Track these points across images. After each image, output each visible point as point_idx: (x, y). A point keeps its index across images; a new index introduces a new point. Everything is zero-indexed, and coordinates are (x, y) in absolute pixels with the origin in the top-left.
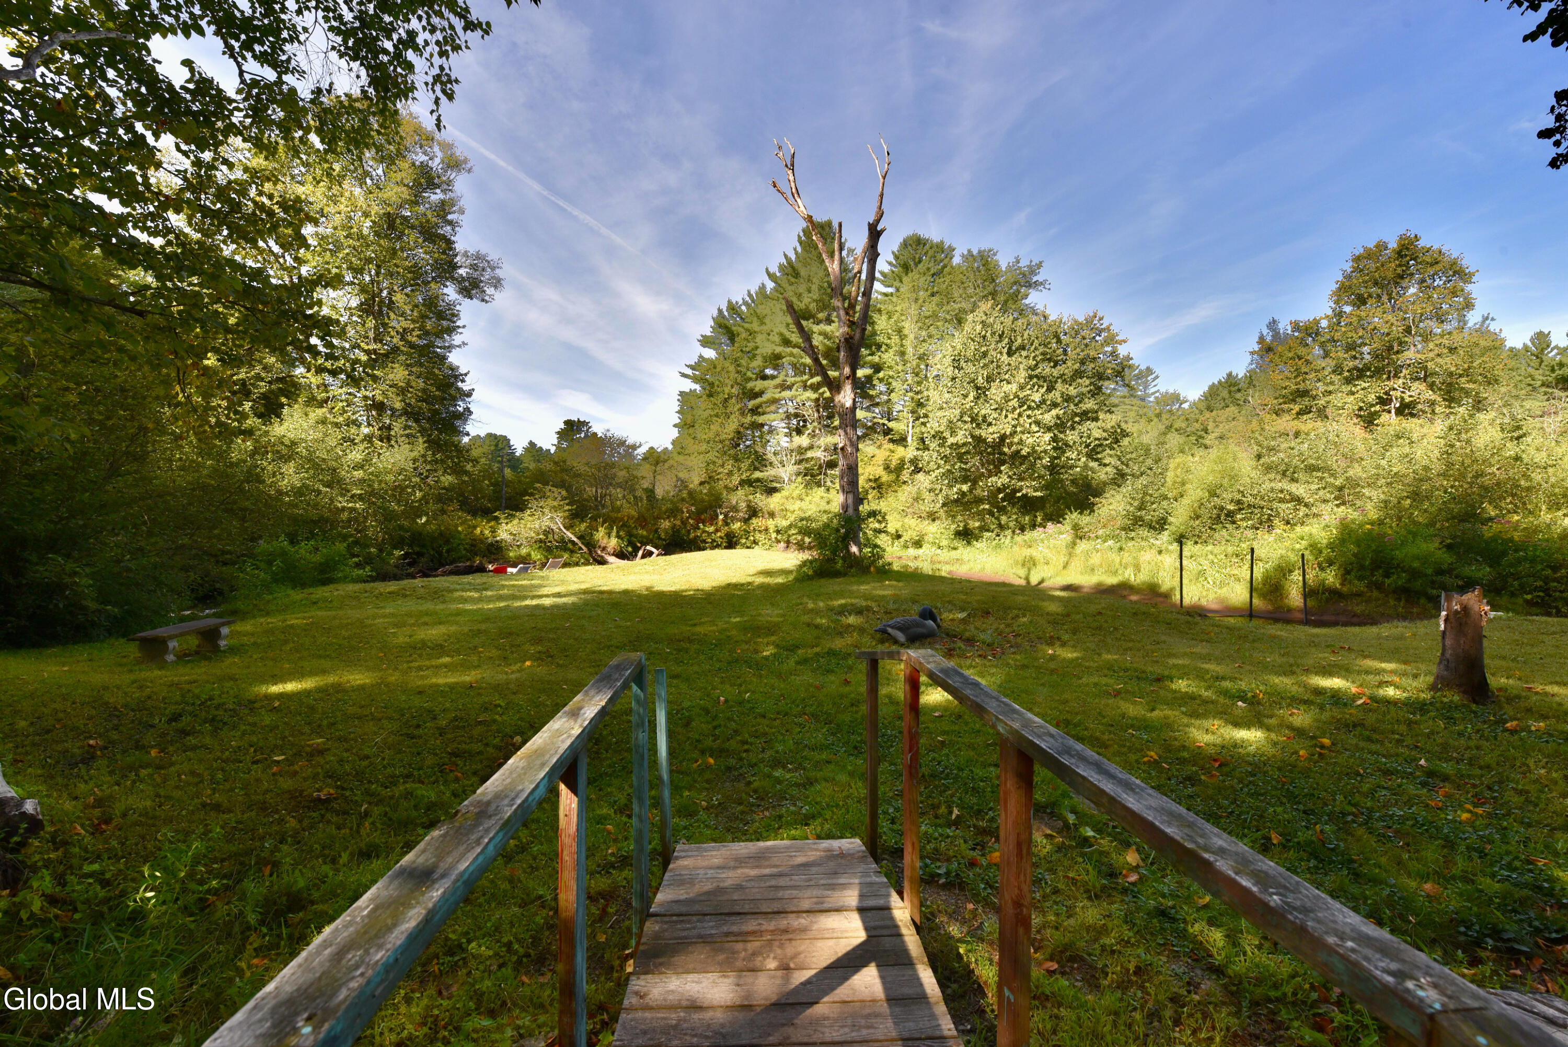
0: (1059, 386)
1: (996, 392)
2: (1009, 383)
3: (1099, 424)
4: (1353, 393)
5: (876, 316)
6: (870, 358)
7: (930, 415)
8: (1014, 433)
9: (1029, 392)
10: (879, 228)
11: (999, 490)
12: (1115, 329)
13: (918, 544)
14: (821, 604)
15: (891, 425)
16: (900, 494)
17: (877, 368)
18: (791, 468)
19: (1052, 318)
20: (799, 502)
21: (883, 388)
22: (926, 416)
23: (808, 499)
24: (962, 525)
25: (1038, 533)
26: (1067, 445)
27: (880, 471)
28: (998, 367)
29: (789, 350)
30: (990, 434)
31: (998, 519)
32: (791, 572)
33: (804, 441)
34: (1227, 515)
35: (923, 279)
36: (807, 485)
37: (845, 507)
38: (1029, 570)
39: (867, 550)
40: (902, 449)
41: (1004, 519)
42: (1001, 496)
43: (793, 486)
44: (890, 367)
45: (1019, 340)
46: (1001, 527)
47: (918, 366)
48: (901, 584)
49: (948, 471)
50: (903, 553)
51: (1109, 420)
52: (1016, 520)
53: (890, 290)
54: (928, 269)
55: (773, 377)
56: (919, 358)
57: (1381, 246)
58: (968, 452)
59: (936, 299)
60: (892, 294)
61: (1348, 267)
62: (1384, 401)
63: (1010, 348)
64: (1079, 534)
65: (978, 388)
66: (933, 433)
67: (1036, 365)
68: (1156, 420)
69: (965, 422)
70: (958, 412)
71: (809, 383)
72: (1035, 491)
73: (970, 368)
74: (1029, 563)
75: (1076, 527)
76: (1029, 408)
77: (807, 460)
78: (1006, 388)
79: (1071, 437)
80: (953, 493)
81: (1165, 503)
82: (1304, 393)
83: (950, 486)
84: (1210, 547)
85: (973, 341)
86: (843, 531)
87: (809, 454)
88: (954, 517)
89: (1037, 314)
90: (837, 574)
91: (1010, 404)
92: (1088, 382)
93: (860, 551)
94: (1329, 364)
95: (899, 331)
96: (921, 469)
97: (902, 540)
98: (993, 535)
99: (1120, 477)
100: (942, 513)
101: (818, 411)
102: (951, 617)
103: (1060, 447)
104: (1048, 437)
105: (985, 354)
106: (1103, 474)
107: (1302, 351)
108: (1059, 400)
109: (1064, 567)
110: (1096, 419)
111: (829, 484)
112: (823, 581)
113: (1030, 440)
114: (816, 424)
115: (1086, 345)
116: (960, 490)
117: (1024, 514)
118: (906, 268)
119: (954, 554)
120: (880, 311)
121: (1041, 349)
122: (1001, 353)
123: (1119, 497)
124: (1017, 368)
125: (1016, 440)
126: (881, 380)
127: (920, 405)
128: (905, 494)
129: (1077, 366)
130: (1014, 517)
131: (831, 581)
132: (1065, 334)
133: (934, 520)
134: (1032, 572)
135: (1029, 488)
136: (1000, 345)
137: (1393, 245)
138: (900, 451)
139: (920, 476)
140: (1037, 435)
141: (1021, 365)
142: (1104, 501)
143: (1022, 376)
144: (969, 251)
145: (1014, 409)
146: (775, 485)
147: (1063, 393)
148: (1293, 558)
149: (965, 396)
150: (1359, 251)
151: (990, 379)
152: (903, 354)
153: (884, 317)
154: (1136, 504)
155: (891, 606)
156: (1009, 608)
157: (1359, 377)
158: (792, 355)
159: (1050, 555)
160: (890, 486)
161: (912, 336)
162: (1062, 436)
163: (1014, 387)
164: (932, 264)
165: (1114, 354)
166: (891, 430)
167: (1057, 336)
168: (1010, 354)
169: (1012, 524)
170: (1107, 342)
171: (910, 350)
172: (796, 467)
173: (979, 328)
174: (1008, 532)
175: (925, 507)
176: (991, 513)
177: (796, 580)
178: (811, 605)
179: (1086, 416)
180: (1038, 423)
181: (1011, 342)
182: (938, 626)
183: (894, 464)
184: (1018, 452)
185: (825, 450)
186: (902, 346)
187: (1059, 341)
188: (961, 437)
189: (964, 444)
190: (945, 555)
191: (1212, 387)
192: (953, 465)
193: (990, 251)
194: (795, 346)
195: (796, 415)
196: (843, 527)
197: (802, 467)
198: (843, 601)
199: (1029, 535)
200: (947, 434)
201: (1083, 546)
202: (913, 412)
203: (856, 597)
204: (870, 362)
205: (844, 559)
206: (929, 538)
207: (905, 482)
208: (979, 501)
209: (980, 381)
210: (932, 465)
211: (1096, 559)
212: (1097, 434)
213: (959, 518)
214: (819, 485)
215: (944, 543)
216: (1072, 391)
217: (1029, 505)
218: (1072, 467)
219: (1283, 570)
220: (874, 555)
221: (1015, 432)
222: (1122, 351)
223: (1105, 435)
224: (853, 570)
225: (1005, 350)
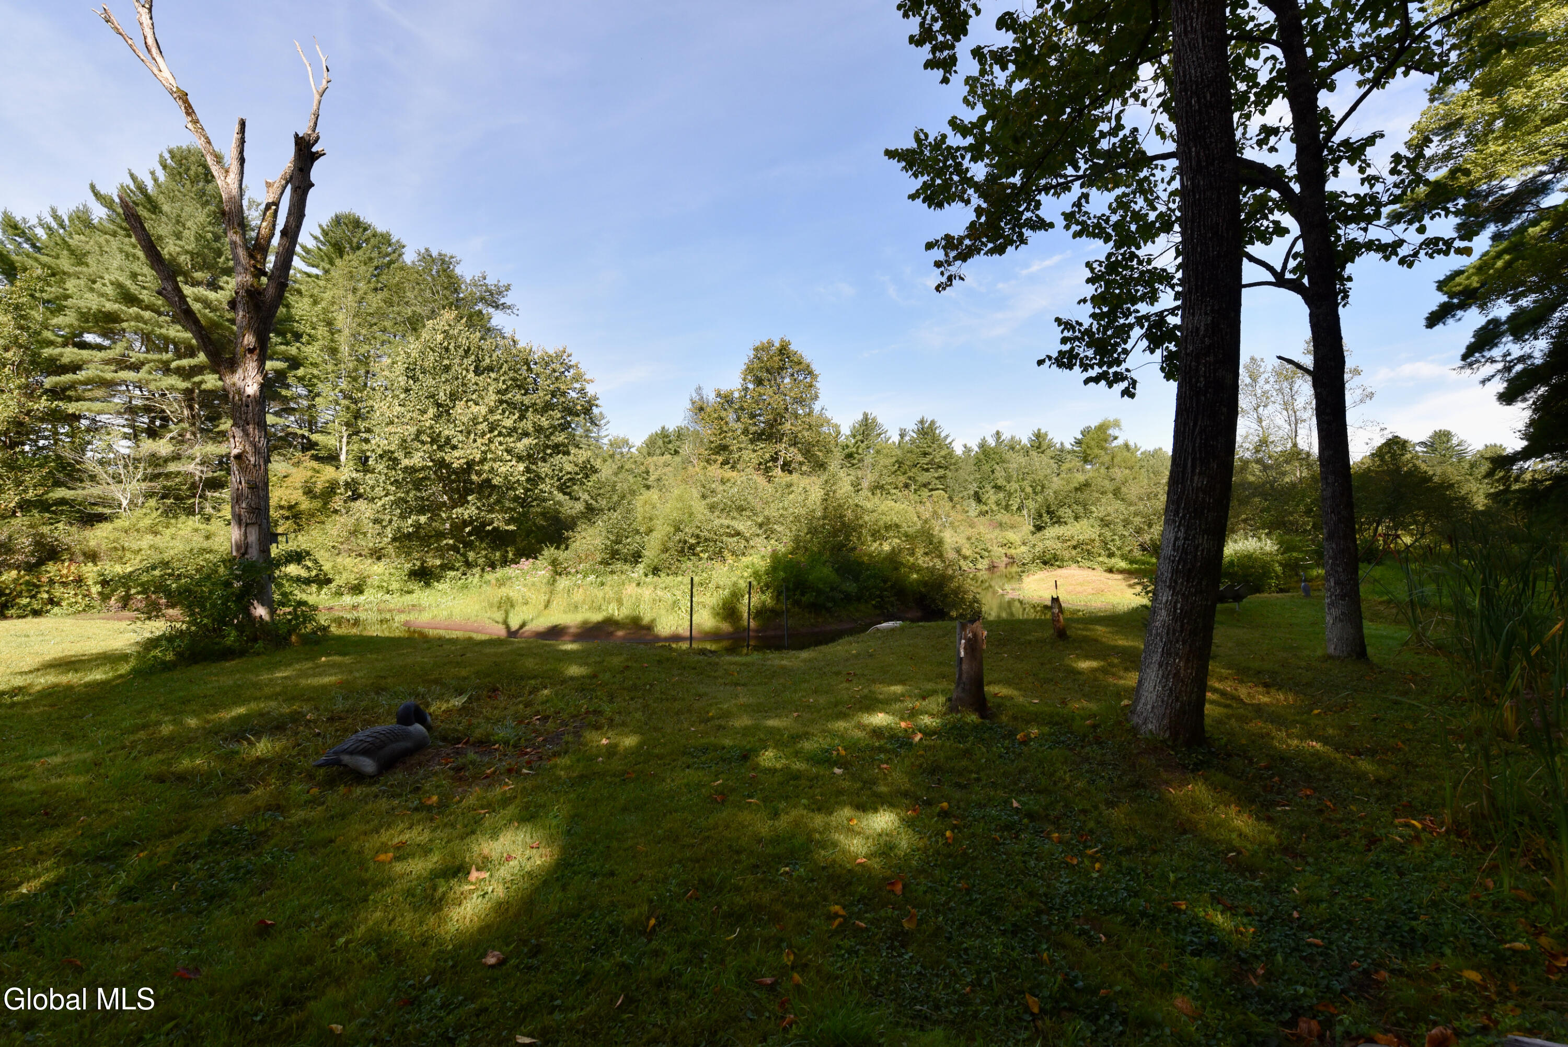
0: (529, 414)
1: (461, 411)
2: (477, 404)
3: (571, 458)
4: (755, 451)
5: (291, 299)
6: (283, 347)
7: (377, 430)
8: (483, 461)
9: (499, 417)
10: (314, 149)
11: (465, 523)
12: (583, 368)
13: (357, 589)
14: (192, 722)
15: (315, 437)
16: (328, 526)
17: (295, 363)
18: (135, 486)
19: (521, 345)
20: (150, 537)
21: (302, 391)
22: (368, 430)
23: (168, 532)
24: (418, 563)
25: (511, 571)
26: (540, 477)
27: (297, 496)
28: (464, 385)
29: (134, 310)
30: (456, 459)
31: (464, 555)
32: (124, 657)
33: (163, 447)
34: (690, 548)
35: (363, 268)
36: (168, 512)
37: (243, 548)
38: (507, 613)
39: (282, 610)
40: (332, 469)
41: (471, 555)
42: (467, 530)
43: (139, 512)
44: (315, 365)
45: (488, 361)
46: (468, 565)
47: (356, 370)
48: (347, 659)
49: (401, 499)
50: (336, 602)
51: (581, 455)
52: (486, 556)
53: (314, 271)
54: (371, 259)
55: (100, 348)
56: (358, 360)
57: (771, 344)
58: (426, 478)
59: (385, 294)
60: (317, 277)
61: (751, 354)
62: (774, 459)
63: (477, 367)
64: (558, 570)
65: (439, 405)
66: (380, 452)
67: (506, 390)
68: (610, 460)
69: (423, 443)
70: (413, 430)
71: (174, 365)
72: (508, 524)
73: (429, 381)
74: (507, 604)
75: (554, 563)
76: (500, 434)
77: (168, 476)
78: (475, 409)
79: (544, 469)
80: (408, 525)
81: (638, 537)
82: (724, 448)
83: (403, 517)
84: (680, 578)
85: (434, 351)
86: (237, 585)
87: (172, 467)
88: (408, 554)
89: (504, 338)
90: (228, 654)
91: (480, 427)
92: (559, 415)
93: (272, 612)
94: (739, 427)
95: (329, 323)
96: (360, 496)
97: (333, 585)
98: (459, 574)
99: (590, 512)
100: (391, 549)
101: (191, 408)
102: (444, 706)
103: (535, 479)
104: (521, 467)
105: (447, 369)
106: (574, 508)
107: (723, 414)
108: (531, 429)
109: (546, 607)
110: (567, 453)
111: (209, 510)
112: (196, 671)
113: (503, 469)
114: (186, 425)
115: (557, 379)
116: (417, 521)
117: (494, 550)
118: (339, 250)
119: (408, 599)
120: (299, 292)
121: (511, 374)
122: (468, 371)
123: (591, 531)
124: (486, 389)
125: (486, 468)
126: (301, 379)
127: (357, 415)
128: (336, 527)
129: (548, 397)
130: (484, 553)
131: (214, 668)
132: (536, 364)
133: (379, 558)
134: (511, 615)
135: (499, 521)
136: (465, 361)
137: (777, 344)
138: (329, 472)
139: (360, 504)
140: (510, 464)
141: (491, 386)
142: (577, 535)
143: (491, 398)
144: (427, 250)
145: (483, 434)
146: (100, 510)
147: (534, 423)
148: (743, 584)
149: (423, 412)
150: (758, 344)
151: (454, 397)
152: (333, 351)
153: (307, 301)
154: (612, 538)
155: (340, 706)
156: (522, 678)
157: (758, 440)
158: (138, 318)
159: (528, 594)
160: (313, 515)
161: (346, 332)
162: (534, 467)
163: (483, 410)
164: (375, 254)
165: (582, 391)
166: (316, 444)
167: (527, 363)
168: (477, 372)
169: (481, 561)
170: (576, 379)
171: (345, 350)
172: (144, 485)
173: (440, 337)
174: (476, 570)
175: (370, 543)
176: (457, 550)
177: (136, 672)
178: (166, 729)
179: (559, 449)
180: (508, 451)
181: (478, 360)
182: (429, 728)
183: (319, 487)
184: (488, 481)
185: (202, 463)
186: (332, 341)
187: (529, 369)
188: (417, 460)
189: (423, 468)
190: (396, 601)
191: (651, 437)
192: (407, 492)
193: (452, 257)
194: (147, 308)
195: (147, 409)
196: (238, 578)
197: (157, 485)
198: (242, 710)
199: (500, 572)
200: (399, 455)
201: (563, 582)
202: (348, 424)
203: (268, 698)
204: (283, 353)
205: (240, 628)
206: (375, 580)
207: (336, 512)
208: (441, 535)
209: (442, 397)
210: (379, 491)
211: (578, 596)
212: (569, 468)
213: (415, 555)
214: (190, 512)
215: (395, 586)
216: (544, 422)
217: (499, 539)
218: (544, 500)
219: (736, 595)
220: (296, 617)
221: (485, 459)
222: (591, 390)
223: (577, 469)
224: (260, 645)
225: (472, 368)
